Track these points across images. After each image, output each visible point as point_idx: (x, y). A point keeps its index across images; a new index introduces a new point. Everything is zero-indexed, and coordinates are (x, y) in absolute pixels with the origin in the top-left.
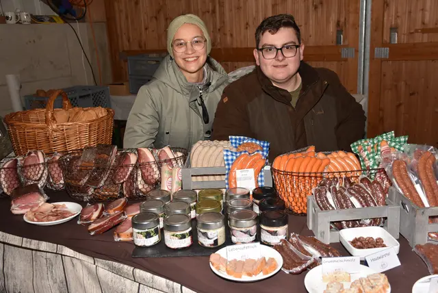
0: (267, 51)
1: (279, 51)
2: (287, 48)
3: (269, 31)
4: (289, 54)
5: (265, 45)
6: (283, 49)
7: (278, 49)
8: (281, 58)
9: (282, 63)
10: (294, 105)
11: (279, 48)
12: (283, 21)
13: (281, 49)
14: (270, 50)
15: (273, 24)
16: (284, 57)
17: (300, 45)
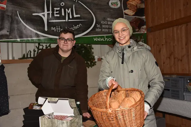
2: (69, 40)
3: (64, 33)
4: (69, 42)
5: (61, 37)
7: (65, 40)
8: (66, 43)
9: (66, 45)
10: (62, 62)
13: (66, 40)
14: (63, 39)
16: (67, 43)
17: (74, 40)
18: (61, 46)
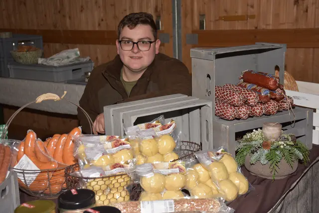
0: (125, 43)
1: (135, 45)
2: (143, 42)
3: (128, 26)
4: (143, 48)
5: (124, 38)
6: (138, 43)
7: (134, 43)
8: (136, 50)
9: (138, 55)
11: (136, 42)
12: (141, 19)
13: (137, 43)
14: (128, 43)
15: (133, 20)
16: (139, 50)
17: (155, 41)
18: (126, 60)
